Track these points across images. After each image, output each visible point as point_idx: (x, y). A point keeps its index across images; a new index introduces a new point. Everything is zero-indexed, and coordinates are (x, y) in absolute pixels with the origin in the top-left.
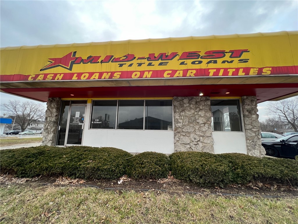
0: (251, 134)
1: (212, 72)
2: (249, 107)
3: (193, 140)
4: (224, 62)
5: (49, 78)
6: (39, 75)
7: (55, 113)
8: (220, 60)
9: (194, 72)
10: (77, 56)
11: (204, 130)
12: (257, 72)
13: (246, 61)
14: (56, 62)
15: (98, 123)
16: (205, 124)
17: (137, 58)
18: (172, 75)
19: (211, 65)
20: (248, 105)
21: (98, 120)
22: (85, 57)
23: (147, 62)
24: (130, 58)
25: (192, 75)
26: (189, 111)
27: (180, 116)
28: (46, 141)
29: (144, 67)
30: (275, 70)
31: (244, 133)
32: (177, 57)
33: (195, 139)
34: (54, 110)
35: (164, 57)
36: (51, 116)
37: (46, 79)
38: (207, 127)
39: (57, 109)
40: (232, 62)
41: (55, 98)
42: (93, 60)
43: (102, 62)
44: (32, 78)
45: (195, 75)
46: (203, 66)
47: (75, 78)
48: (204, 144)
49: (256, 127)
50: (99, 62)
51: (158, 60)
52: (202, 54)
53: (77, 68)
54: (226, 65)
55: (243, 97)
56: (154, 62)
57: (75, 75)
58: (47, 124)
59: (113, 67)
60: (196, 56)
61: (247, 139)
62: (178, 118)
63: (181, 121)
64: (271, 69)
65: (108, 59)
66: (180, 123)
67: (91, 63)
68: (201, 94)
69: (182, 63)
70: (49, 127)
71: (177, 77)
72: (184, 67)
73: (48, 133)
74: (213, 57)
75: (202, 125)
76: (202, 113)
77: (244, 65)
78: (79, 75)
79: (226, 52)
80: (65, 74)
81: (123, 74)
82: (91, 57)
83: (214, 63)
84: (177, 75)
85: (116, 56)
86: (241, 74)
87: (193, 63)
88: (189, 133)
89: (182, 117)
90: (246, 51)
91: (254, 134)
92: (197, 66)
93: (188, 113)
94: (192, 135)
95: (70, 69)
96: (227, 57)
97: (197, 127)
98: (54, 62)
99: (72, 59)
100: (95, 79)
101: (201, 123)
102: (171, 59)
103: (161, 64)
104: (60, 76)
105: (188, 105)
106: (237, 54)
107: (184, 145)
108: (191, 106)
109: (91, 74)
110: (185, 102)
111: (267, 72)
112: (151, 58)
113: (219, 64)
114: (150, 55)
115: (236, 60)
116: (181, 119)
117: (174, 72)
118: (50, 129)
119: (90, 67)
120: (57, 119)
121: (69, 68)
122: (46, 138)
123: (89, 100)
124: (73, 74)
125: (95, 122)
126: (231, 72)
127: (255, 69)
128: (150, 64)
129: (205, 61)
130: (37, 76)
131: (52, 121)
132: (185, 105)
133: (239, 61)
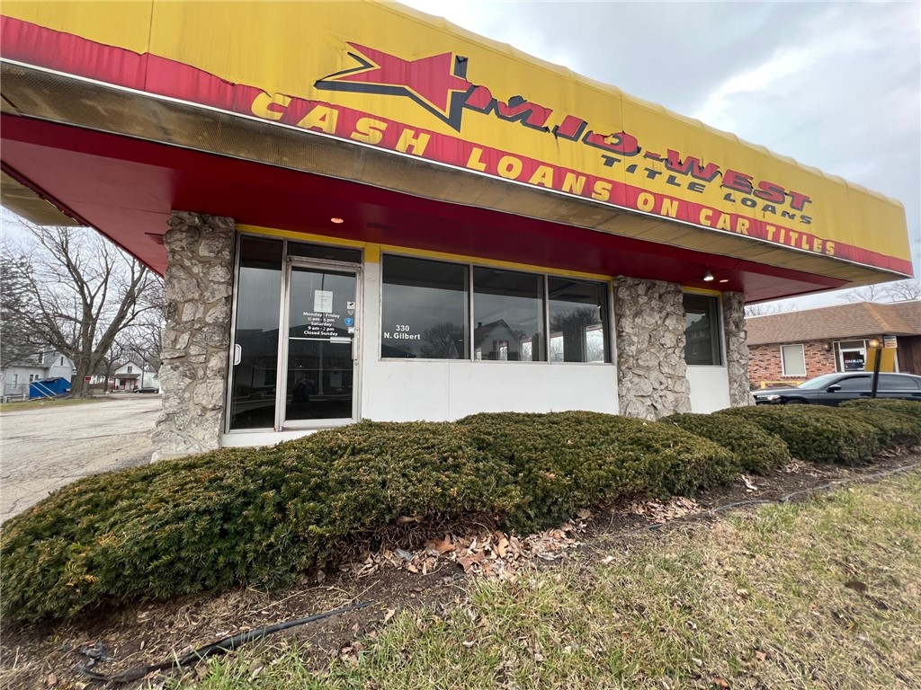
1: (770, 231)
3: (657, 386)
4: (784, 214)
5: (367, 134)
6: (312, 104)
7: (222, 287)
8: (778, 209)
9: (747, 223)
10: (473, 76)
11: (673, 362)
12: (821, 246)
14: (389, 74)
15: (407, 337)
16: (674, 347)
17: (643, 152)
18: (713, 221)
21: (407, 328)
22: (503, 97)
23: (667, 173)
24: (627, 145)
25: (744, 230)
26: (649, 315)
27: (634, 326)
29: (660, 185)
30: (837, 248)
31: (726, 369)
32: (718, 180)
33: (661, 384)
34: (218, 273)
36: (202, 299)
37: (354, 135)
38: (678, 354)
40: (793, 217)
43: (557, 132)
44: (272, 107)
45: (749, 231)
46: (758, 214)
47: (475, 164)
48: (676, 395)
49: (744, 356)
50: (547, 129)
51: (686, 173)
52: (755, 185)
54: (787, 222)
55: (727, 293)
56: (679, 178)
57: (476, 153)
58: (186, 337)
60: (748, 186)
61: (732, 381)
63: (636, 340)
64: (834, 245)
65: (573, 129)
69: (727, 197)
70: (194, 350)
71: (723, 229)
72: (730, 207)
73: (193, 377)
74: (770, 197)
75: (670, 351)
76: (671, 323)
77: (807, 228)
78: (491, 156)
79: (786, 194)
80: (435, 136)
81: (617, 189)
82: (520, 98)
83: (772, 212)
84: (721, 223)
85: (596, 127)
86: (805, 245)
87: (744, 202)
88: (650, 369)
89: (637, 330)
90: (808, 200)
91: (743, 371)
92: (750, 213)
93: (648, 321)
94: (654, 375)
95: (455, 122)
96: (787, 205)
97: (662, 356)
98: (377, 67)
99: (452, 83)
100: (541, 184)
101: (669, 346)
102: (710, 181)
103: (691, 187)
104: (416, 137)
105: (645, 299)
106: (798, 201)
107: (640, 399)
108: (652, 303)
109: (531, 165)
110: (640, 292)
111: (830, 249)
112: (672, 161)
114: (670, 152)
115: (798, 214)
116: (636, 334)
117: (717, 214)
118: (202, 359)
120: (229, 315)
121: (447, 115)
122: (182, 400)
123: (370, 251)
124: (468, 147)
125: (396, 336)
126: (793, 238)
127: (819, 241)
128: (671, 180)
129: (760, 203)
131: (209, 320)
132: (640, 301)
133: (801, 217)
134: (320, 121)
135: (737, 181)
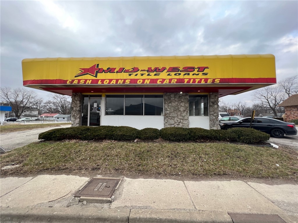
0: (213, 117)
1: (186, 81)
2: (213, 100)
3: (176, 121)
4: (193, 74)
5: (82, 82)
6: (74, 80)
7: (79, 104)
8: (191, 73)
9: (176, 80)
10: (100, 67)
11: (183, 115)
12: (212, 81)
13: (206, 74)
14: (85, 72)
15: (111, 111)
16: (184, 111)
17: (140, 70)
18: (162, 82)
19: (186, 76)
20: (213, 99)
21: (111, 109)
22: (105, 69)
23: (147, 73)
25: (174, 82)
27: (168, 106)
28: (75, 124)
30: (222, 80)
31: (209, 117)
32: (166, 71)
33: (177, 121)
34: (78, 102)
35: (157, 70)
36: (76, 106)
37: (80, 83)
38: (186, 113)
39: (80, 101)
41: (77, 93)
42: (110, 70)
43: (117, 72)
44: (69, 82)
45: (176, 82)
46: (181, 77)
47: (100, 83)
48: (183, 124)
49: (216, 113)
50: (115, 72)
51: (154, 72)
52: (181, 69)
53: (100, 76)
54: (195, 77)
55: (210, 93)
57: (100, 81)
58: (74, 112)
59: (124, 76)
60: (177, 70)
61: (210, 121)
64: (220, 79)
65: (121, 70)
66: (168, 110)
67: (110, 73)
68: (181, 93)
69: (169, 75)
70: (75, 114)
72: (169, 77)
73: (75, 119)
74: (188, 71)
75: (182, 112)
76: (183, 104)
77: (205, 77)
78: (103, 81)
79: (195, 68)
80: (92, 80)
81: (132, 81)
82: (109, 68)
83: (188, 75)
84: (165, 82)
85: (127, 68)
86: (203, 82)
87: (175, 75)
88: (174, 117)
89: (170, 107)
90: (207, 68)
91: (215, 118)
92: (178, 77)
93: (174, 104)
94: (176, 119)
95: (96, 76)
96: (196, 72)
97: (179, 113)
98: (84, 71)
99: (96, 69)
100: (113, 84)
101: (182, 111)
102: (162, 72)
103: (155, 75)
104: (89, 81)
105: (174, 98)
106: (201, 69)
107: (170, 125)
108: (176, 99)
109: (111, 80)
110: (172, 97)
111: (217, 81)
112: (149, 70)
113: (191, 76)
114: (148, 68)
115: (201, 73)
116: (169, 108)
117: (164, 80)
118: (76, 116)
119: (109, 76)
120: (80, 109)
121: (95, 75)
122: (74, 122)
123: (103, 94)
124: (98, 80)
125: (109, 111)
126: (197, 80)
127: (211, 80)
128: (148, 75)
129: (182, 73)
130: (73, 81)
131: (77, 110)
132: (172, 99)
133: (202, 74)
134: (76, 82)
135: (174, 69)
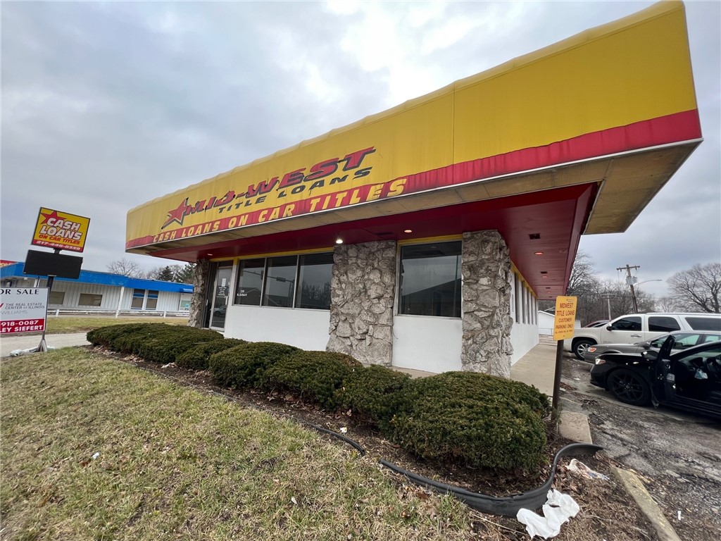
4: (333, 181)
5: (167, 237)
8: (328, 179)
9: (293, 207)
11: (377, 311)
12: (380, 192)
13: (366, 172)
14: (173, 216)
15: (243, 295)
17: (236, 196)
18: (267, 217)
19: (318, 191)
20: (471, 253)
21: (243, 291)
22: (194, 205)
23: (245, 201)
24: (230, 196)
25: (290, 213)
26: (354, 272)
27: (340, 282)
29: (241, 210)
31: (462, 322)
32: (277, 186)
33: (359, 329)
35: (263, 189)
36: (198, 286)
37: (165, 239)
38: (384, 304)
40: (344, 178)
42: (199, 207)
43: (206, 208)
44: (156, 239)
45: (294, 213)
46: (304, 195)
47: (183, 235)
48: (374, 341)
49: (485, 307)
50: (203, 209)
51: (256, 195)
52: (306, 173)
56: (251, 200)
57: (184, 231)
59: (213, 214)
60: (299, 178)
62: (336, 286)
63: (340, 292)
64: (405, 180)
65: (212, 203)
66: (338, 296)
67: (197, 211)
68: (339, 241)
69: (281, 195)
71: (273, 219)
72: (282, 201)
73: (194, 309)
74: (322, 174)
77: (361, 182)
78: (187, 230)
79: (340, 162)
80: (177, 231)
82: (198, 202)
83: (319, 186)
84: (272, 216)
86: (355, 200)
87: (294, 192)
90: (371, 151)
92: (297, 197)
94: (356, 321)
95: (182, 223)
97: (366, 305)
98: (171, 216)
99: (184, 209)
102: (269, 191)
103: (258, 201)
105: (354, 260)
106: (353, 160)
107: (341, 339)
108: (359, 262)
110: (351, 255)
111: (397, 189)
112: (250, 192)
113: (328, 189)
114: (249, 188)
115: (351, 172)
117: (271, 210)
118: (196, 304)
119: (196, 218)
123: (235, 259)
125: (239, 295)
126: (340, 197)
127: (378, 187)
128: (247, 204)
129: (309, 184)
131: (199, 292)
132: (350, 262)
133: (355, 174)
134: (161, 238)
135: (293, 178)
